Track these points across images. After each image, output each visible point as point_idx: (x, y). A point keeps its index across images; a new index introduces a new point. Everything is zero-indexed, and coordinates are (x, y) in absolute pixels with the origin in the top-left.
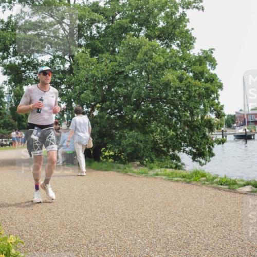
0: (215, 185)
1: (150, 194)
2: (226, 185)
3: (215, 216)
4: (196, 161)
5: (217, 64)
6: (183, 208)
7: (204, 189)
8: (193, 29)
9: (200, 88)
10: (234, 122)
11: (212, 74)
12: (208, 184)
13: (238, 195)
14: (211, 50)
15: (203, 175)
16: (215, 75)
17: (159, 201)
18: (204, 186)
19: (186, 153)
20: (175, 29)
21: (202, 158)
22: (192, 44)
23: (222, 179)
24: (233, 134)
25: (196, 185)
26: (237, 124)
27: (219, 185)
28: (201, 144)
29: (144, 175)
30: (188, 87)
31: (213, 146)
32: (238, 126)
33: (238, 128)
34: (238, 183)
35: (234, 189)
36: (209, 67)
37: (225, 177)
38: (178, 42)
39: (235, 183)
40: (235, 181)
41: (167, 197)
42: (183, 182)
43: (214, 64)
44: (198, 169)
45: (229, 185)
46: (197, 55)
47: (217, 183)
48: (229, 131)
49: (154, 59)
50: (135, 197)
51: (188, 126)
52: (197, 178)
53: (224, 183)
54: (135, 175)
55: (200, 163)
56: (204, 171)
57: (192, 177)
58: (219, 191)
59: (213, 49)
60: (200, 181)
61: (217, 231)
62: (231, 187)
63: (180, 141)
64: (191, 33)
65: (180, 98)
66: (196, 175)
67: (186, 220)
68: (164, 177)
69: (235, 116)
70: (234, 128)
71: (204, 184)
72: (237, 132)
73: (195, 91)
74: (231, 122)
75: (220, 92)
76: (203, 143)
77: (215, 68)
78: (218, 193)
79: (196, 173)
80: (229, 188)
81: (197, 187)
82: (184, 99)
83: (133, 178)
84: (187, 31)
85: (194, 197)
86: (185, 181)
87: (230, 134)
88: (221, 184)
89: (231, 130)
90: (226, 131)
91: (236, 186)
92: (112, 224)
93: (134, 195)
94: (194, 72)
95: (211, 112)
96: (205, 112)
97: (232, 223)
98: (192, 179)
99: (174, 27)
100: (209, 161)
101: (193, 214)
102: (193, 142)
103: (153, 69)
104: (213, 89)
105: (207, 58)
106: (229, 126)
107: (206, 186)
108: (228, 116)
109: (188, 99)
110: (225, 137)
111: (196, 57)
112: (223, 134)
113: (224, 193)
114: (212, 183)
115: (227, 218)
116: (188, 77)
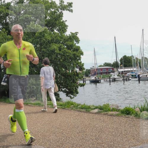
0: (79, 109)
1: (41, 116)
2: (85, 109)
3: (78, 127)
4: (69, 96)
5: (79, 41)
6: (60, 124)
7: (72, 112)
8: (66, 21)
9: (70, 54)
10: (89, 73)
11: (77, 46)
12: (74, 109)
13: (91, 114)
14: (76, 33)
15: (72, 104)
16: (79, 47)
17: (46, 120)
18: (72, 110)
19: (63, 92)
20: (56, 21)
21: (72, 95)
22: (66, 29)
23: (83, 105)
24: (89, 80)
25: (68, 110)
26: (91, 74)
27: (81, 109)
28: (71, 86)
29: (38, 105)
30: (64, 53)
31: (78, 88)
32: (92, 76)
33: (92, 77)
34: (91, 107)
35: (89, 111)
36: (75, 42)
37: (84, 104)
38: (58, 28)
39: (89, 107)
40: (89, 106)
41: (51, 117)
42: (60, 108)
43: (78, 41)
44: (69, 101)
45: (86, 109)
46: (69, 36)
47: (80, 108)
48: (87, 78)
49: (45, 37)
50: (32, 118)
51: (64, 76)
52: (69, 106)
53: (84, 108)
54: (32, 105)
55: (71, 97)
56: (72, 101)
57: (66, 105)
58: (81, 113)
59: (77, 33)
60: (70, 107)
61: (79, 135)
62: (87, 110)
63: (59, 85)
64: (65, 23)
65: (59, 60)
66: (68, 104)
67: (62, 130)
68: (50, 106)
69: (90, 70)
70: (90, 77)
71: (73, 109)
72: (91, 79)
73: (68, 56)
74: (88, 73)
75: (81, 56)
76: (72, 85)
77: (79, 43)
78: (80, 114)
79: (68, 103)
80: (86, 111)
81: (69, 111)
82: (61, 60)
83: (31, 107)
84: (63, 22)
85: (67, 117)
86: (62, 108)
87: (87, 80)
88: (82, 109)
89: (88, 78)
90: (85, 79)
91: (90, 109)
92: (18, 136)
93: (32, 117)
94: (67, 45)
95: (77, 67)
96: (74, 68)
97: (87, 130)
98: (66, 106)
99: (56, 20)
100: (76, 96)
101: (65, 127)
102: (66, 85)
103: (44, 42)
104: (78, 55)
105: (74, 37)
106: (87, 76)
107: (74, 110)
108: (87, 70)
109: (64, 60)
110: (84, 82)
111: (68, 36)
112: (83, 80)
113: (83, 113)
114: (77, 109)
115: (85, 128)
116: (64, 48)
